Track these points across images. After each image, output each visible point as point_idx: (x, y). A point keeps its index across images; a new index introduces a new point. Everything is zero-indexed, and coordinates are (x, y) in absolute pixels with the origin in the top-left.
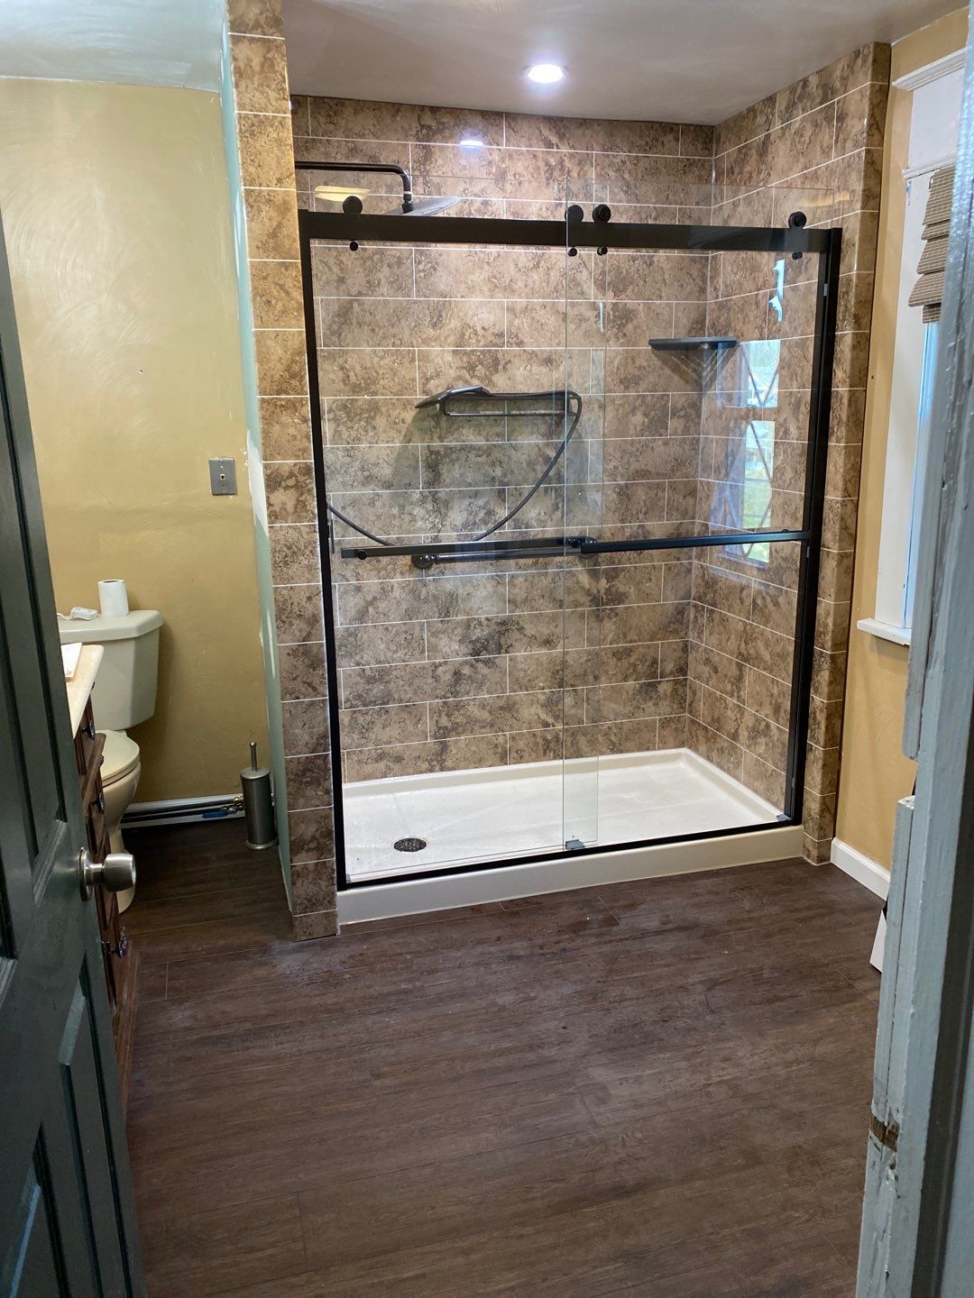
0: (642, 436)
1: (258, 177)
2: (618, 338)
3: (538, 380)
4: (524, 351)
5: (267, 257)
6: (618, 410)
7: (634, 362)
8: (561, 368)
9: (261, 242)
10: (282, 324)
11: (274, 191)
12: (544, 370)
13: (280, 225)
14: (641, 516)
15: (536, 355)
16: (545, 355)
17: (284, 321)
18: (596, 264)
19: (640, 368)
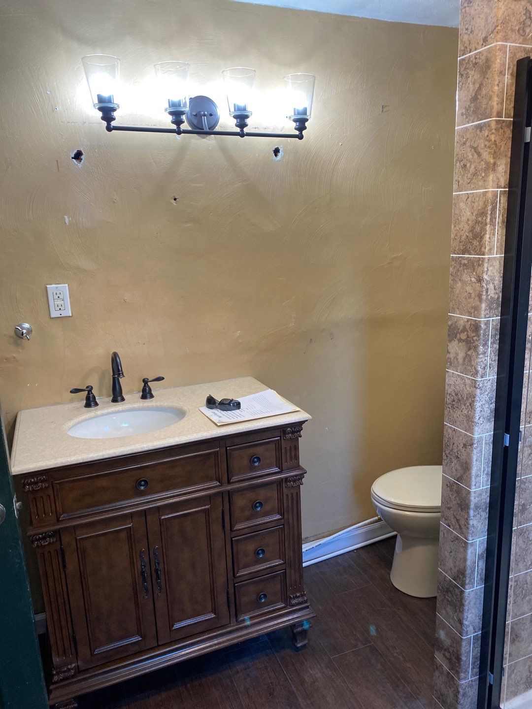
9: (466, 108)
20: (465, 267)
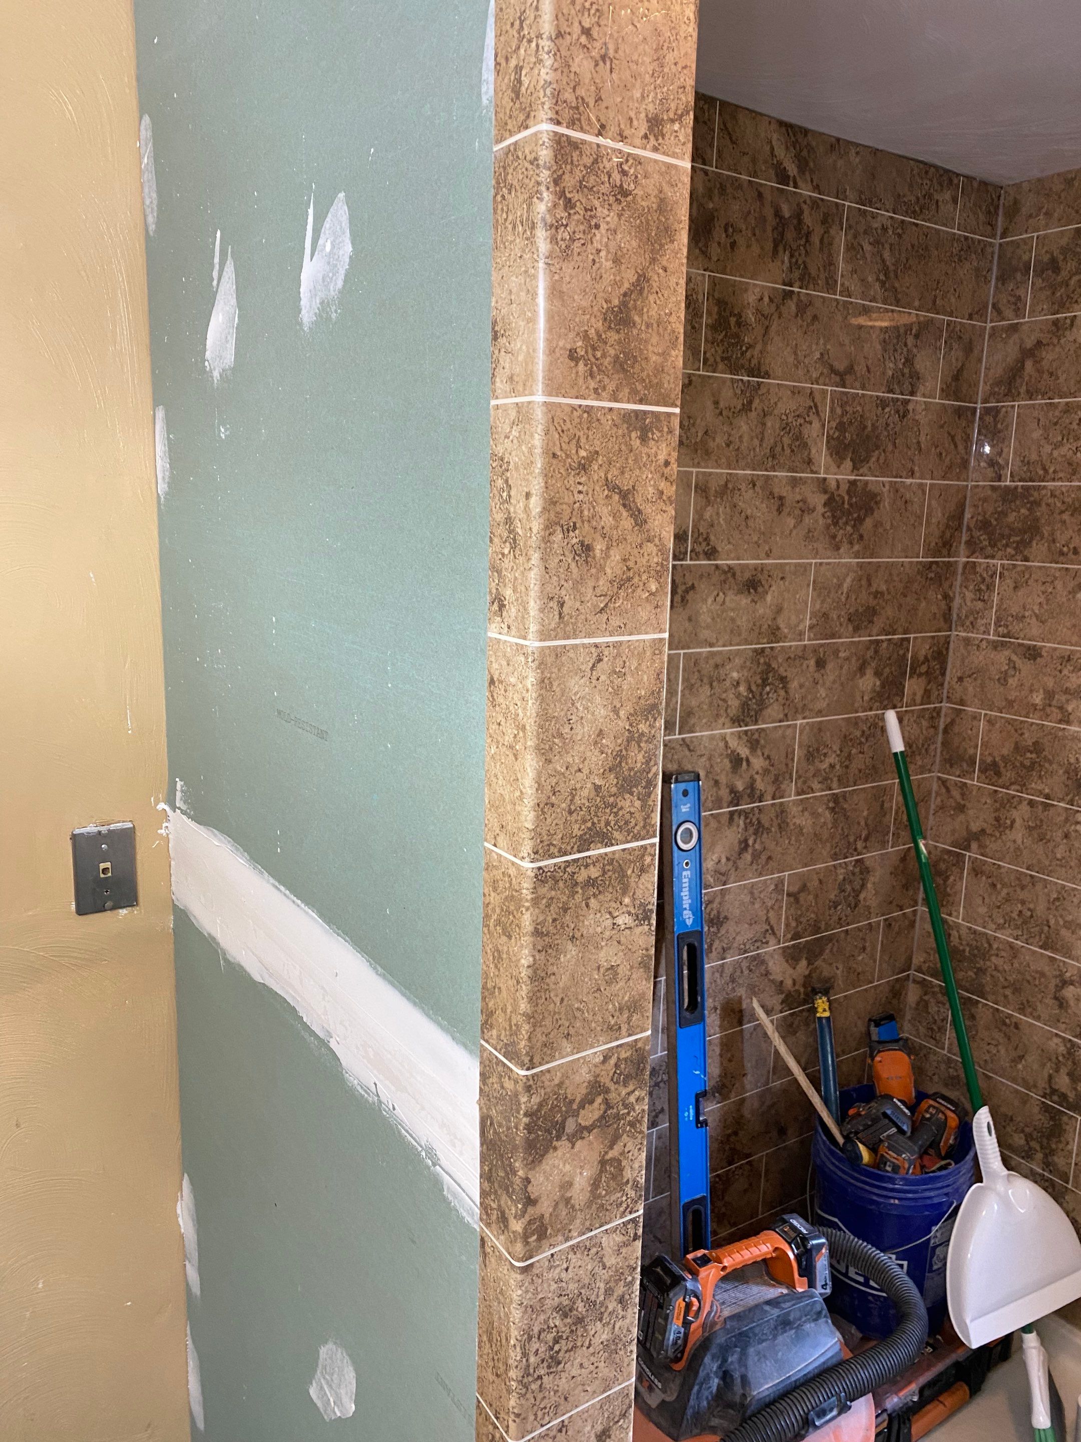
0: (871, 709)
1: (599, 99)
2: (851, 543)
3: (733, 620)
4: (717, 566)
5: (598, 396)
6: (841, 668)
7: (870, 585)
8: (769, 598)
9: (586, 336)
10: (615, 622)
11: (639, 161)
12: (745, 601)
13: (641, 283)
14: (860, 845)
15: (734, 575)
16: (747, 575)
17: (622, 612)
18: (832, 410)
19: (877, 594)
20: (591, 891)
